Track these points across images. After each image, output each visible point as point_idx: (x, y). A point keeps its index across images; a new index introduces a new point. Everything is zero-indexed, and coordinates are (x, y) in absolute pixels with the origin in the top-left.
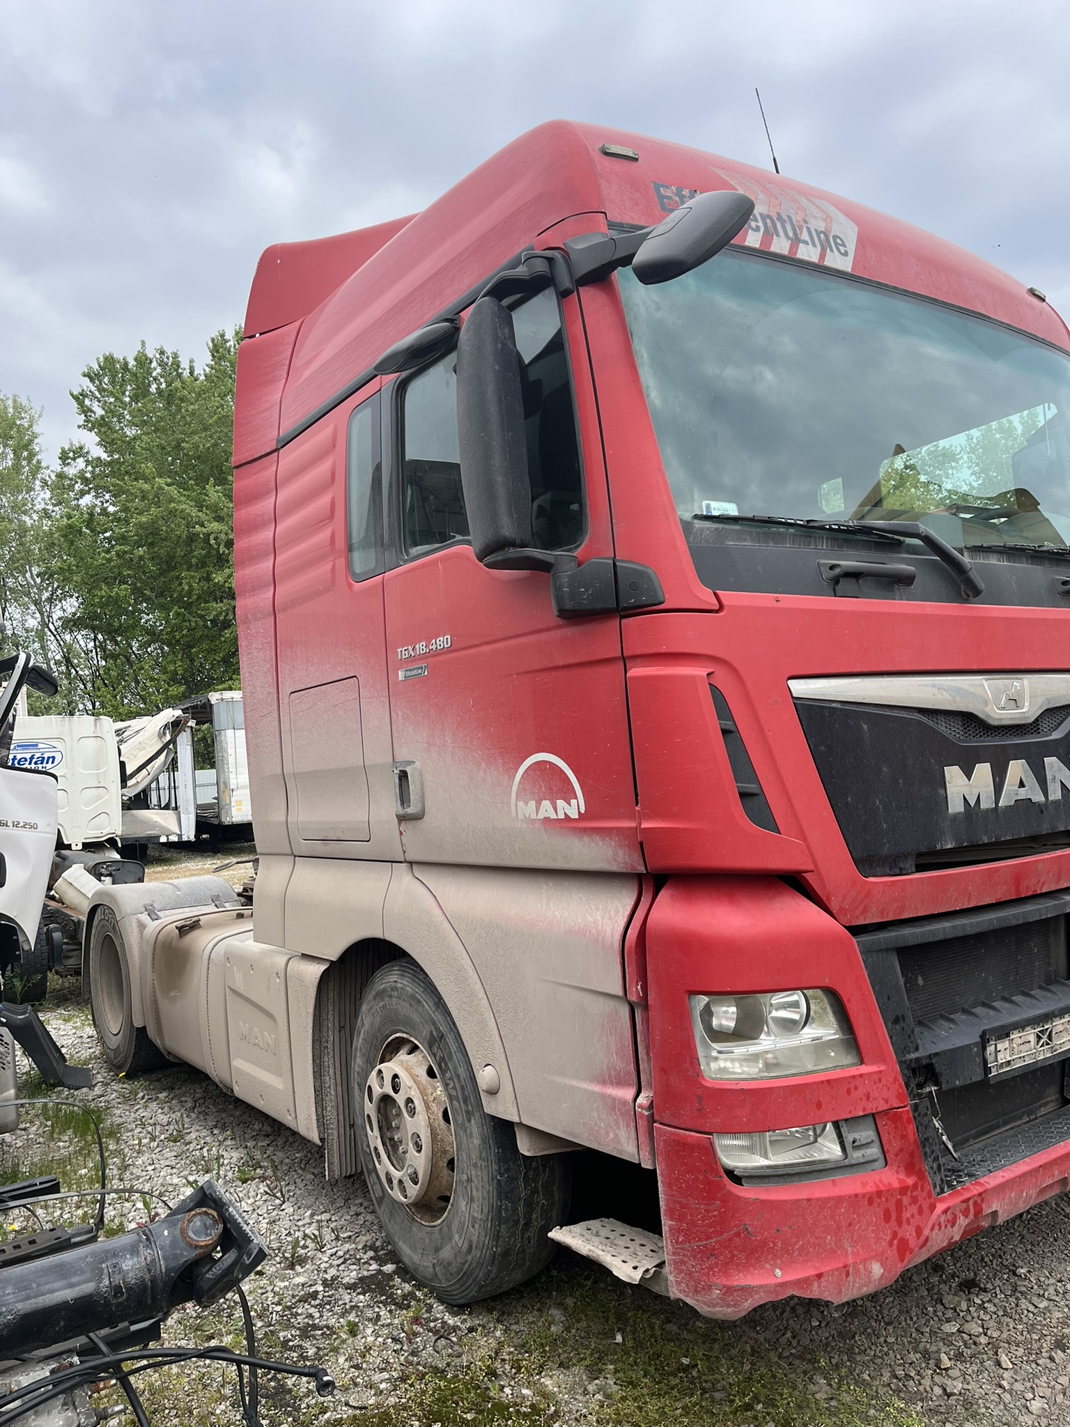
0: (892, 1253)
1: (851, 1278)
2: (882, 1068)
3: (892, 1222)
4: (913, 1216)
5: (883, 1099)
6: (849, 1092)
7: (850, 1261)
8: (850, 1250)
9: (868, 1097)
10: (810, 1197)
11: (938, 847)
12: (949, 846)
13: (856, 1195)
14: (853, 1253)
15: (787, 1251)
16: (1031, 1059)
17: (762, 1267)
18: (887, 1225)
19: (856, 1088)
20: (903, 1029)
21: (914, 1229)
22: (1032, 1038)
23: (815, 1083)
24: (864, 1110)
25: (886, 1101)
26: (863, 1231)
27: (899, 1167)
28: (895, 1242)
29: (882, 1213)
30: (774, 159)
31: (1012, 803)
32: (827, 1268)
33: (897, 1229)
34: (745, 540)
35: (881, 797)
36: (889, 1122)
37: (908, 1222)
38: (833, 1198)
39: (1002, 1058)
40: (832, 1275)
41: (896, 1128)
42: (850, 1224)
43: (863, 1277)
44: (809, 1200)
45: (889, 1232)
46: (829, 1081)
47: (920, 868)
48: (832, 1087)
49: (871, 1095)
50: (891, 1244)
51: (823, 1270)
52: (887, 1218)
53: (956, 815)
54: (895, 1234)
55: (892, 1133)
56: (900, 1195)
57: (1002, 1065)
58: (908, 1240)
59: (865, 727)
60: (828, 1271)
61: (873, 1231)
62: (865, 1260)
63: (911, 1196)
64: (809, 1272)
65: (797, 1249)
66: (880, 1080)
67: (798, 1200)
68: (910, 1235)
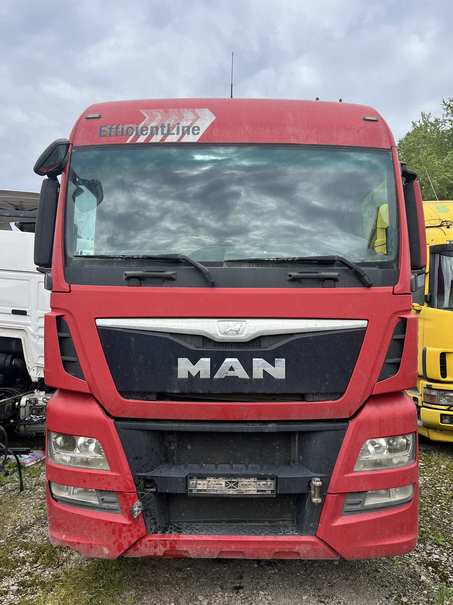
0: (115, 547)
1: (93, 549)
2: (118, 475)
3: (116, 535)
4: (128, 536)
5: (117, 487)
6: (99, 480)
7: (94, 543)
8: (94, 539)
9: (109, 484)
10: (79, 514)
11: (168, 391)
12: (176, 392)
13: (99, 520)
14: (95, 540)
15: (69, 530)
16: (221, 492)
17: (60, 533)
18: (113, 536)
19: (103, 479)
20: (140, 462)
21: (127, 541)
22: (223, 483)
23: (83, 472)
24: (106, 488)
25: (119, 488)
26: (101, 534)
27: (126, 515)
28: (117, 543)
29: (111, 530)
30: (232, 84)
31: (224, 377)
32: (83, 542)
33: (118, 538)
34: (94, 264)
35: (137, 368)
36: (122, 497)
37: (125, 538)
38: (89, 517)
39: (199, 487)
40: (84, 545)
41: (125, 500)
42: (95, 529)
43: (99, 551)
44: (78, 515)
45: (114, 538)
46: (90, 474)
47: (158, 399)
48: (91, 476)
49: (111, 483)
50: (114, 543)
51: (80, 542)
52: (114, 532)
53: (182, 380)
54: (117, 540)
55: (124, 501)
56: (122, 526)
57: (199, 490)
58: (123, 545)
59: (133, 339)
60: (82, 543)
61: (106, 536)
62: (100, 545)
63: (128, 528)
64: (76, 541)
65: (72, 531)
66: (116, 479)
67: (74, 513)
68: (125, 543)
